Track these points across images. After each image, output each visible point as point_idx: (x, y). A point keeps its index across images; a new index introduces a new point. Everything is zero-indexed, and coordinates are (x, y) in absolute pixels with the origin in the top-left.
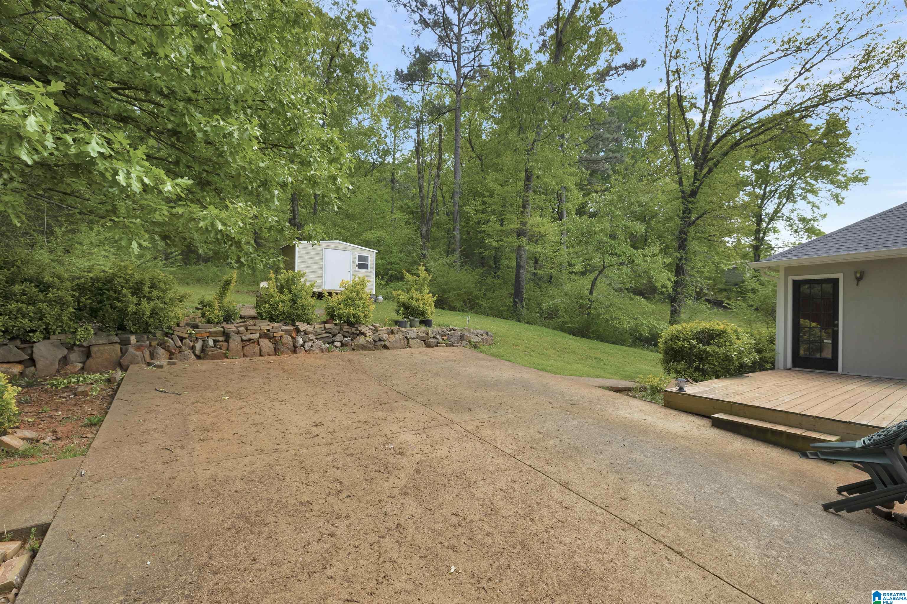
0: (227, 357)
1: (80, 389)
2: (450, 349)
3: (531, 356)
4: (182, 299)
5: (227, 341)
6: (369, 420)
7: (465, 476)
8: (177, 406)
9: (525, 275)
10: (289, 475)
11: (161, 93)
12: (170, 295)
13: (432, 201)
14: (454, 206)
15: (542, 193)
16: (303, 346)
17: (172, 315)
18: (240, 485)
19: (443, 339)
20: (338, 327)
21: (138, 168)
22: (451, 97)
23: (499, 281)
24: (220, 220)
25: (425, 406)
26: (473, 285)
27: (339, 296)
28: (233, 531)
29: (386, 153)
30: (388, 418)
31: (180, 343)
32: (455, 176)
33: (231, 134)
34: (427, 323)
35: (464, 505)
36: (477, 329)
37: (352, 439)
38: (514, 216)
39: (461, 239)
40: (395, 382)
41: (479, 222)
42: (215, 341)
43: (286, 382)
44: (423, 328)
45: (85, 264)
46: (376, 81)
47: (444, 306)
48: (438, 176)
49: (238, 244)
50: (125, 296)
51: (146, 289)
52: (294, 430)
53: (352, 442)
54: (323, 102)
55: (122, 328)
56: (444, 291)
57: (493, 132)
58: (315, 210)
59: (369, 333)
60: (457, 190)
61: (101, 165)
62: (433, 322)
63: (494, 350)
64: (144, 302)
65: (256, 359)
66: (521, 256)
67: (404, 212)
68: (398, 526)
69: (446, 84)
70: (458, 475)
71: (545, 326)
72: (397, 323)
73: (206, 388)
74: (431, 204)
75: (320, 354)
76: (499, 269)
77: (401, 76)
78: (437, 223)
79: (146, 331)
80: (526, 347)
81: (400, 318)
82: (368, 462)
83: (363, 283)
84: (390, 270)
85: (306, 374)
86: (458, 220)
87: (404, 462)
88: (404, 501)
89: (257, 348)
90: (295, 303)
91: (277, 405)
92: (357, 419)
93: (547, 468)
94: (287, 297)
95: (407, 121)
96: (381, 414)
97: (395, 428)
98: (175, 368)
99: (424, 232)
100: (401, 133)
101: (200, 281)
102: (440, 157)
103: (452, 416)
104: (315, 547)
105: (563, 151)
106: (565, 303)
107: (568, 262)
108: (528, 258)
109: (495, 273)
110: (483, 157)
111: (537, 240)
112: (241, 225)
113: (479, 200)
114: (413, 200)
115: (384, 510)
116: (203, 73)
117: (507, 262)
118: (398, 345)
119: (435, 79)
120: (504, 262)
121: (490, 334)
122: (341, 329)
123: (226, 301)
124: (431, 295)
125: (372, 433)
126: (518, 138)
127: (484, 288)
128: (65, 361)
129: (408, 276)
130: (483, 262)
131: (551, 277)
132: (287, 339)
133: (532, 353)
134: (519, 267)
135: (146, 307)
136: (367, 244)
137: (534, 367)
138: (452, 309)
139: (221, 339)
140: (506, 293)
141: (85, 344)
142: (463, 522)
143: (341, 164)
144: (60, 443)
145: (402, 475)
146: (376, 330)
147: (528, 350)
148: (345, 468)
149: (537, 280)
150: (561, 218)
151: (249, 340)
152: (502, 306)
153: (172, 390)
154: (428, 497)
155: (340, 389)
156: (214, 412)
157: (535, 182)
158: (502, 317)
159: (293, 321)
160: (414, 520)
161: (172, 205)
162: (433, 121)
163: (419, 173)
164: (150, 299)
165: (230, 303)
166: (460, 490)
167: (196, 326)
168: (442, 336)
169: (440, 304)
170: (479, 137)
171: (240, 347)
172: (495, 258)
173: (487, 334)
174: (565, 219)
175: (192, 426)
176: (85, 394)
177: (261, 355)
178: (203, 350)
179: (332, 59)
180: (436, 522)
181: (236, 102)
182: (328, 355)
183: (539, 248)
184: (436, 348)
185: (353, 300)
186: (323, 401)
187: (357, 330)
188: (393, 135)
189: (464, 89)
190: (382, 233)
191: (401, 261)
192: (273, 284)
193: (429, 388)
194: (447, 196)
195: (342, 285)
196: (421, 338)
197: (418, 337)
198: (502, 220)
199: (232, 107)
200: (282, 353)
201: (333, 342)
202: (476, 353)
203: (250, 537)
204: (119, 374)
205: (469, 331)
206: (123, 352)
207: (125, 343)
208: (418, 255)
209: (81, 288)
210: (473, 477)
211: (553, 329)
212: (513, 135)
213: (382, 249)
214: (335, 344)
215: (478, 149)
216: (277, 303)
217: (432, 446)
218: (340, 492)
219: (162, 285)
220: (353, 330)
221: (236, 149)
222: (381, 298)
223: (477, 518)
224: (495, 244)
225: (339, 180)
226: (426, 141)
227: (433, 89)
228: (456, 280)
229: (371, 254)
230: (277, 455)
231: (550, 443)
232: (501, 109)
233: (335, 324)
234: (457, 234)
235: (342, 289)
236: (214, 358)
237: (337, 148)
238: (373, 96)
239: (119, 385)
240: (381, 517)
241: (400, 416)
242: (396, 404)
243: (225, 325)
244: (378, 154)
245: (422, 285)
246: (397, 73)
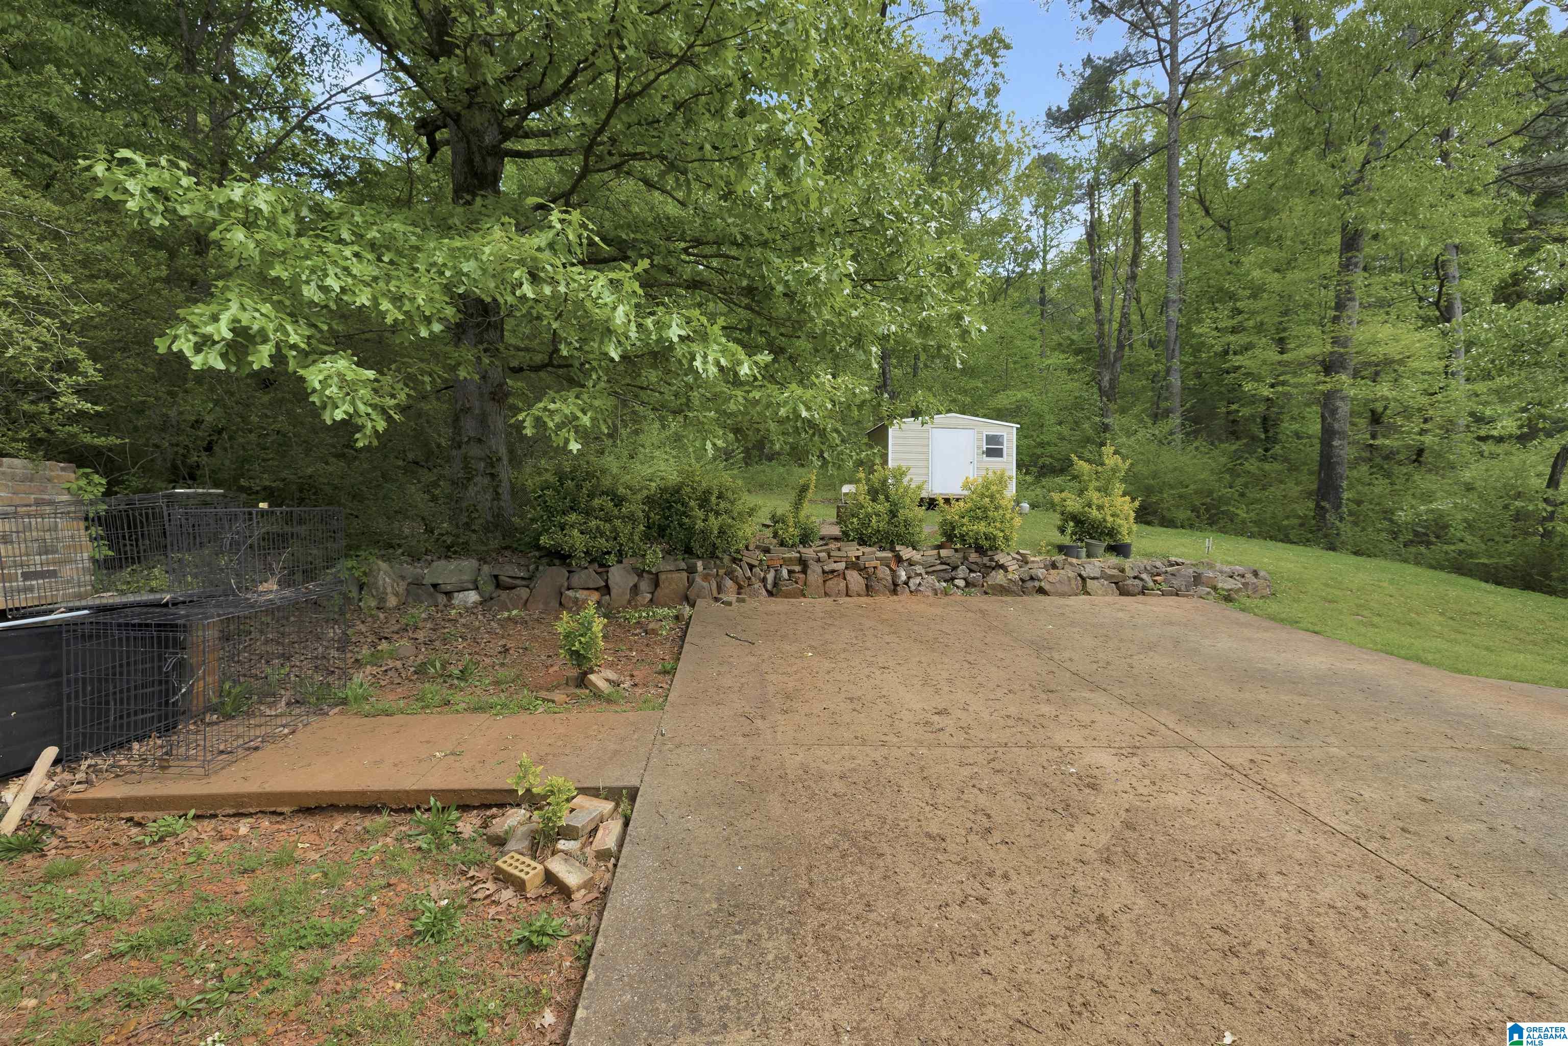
0: (804, 596)
1: (651, 626)
2: (1172, 600)
3: (1373, 625)
4: (752, 512)
5: (804, 572)
6: (1025, 716)
7: (1234, 857)
8: (752, 659)
9: (1345, 451)
10: (906, 784)
11: (734, 243)
12: (739, 507)
13: (1121, 325)
14: (1167, 328)
15: (1391, 269)
16: (906, 583)
17: (740, 534)
18: (838, 786)
19: (1155, 581)
20: (960, 555)
21: (716, 347)
22: (1157, 125)
23: (1277, 466)
24: (804, 403)
25: (1132, 704)
26: (1215, 477)
27: (962, 504)
28: (835, 854)
29: (1031, 255)
30: (1061, 718)
31: (749, 574)
32: (1169, 270)
33: (817, 278)
34: (1120, 550)
35: (1239, 915)
36: (1230, 563)
37: (1000, 745)
38: (1314, 330)
39: (1183, 389)
40: (1067, 655)
41: (1226, 352)
42: (790, 572)
43: (887, 639)
44: (1114, 560)
45: (647, 471)
46: (1011, 139)
47: (1150, 518)
48: (1133, 277)
49: (823, 433)
50: (692, 509)
51: (713, 499)
52: (907, 716)
53: (1000, 750)
54: (940, 198)
55: (688, 551)
56: (1149, 491)
57: (1255, 169)
58: (915, 368)
59: (1013, 566)
60: (1173, 296)
61: (680, 350)
62: (1133, 549)
63: (1273, 607)
64: (712, 517)
65: (843, 600)
66: (1334, 412)
67: (1064, 352)
68: (1101, 918)
69: (1147, 106)
70: (1220, 851)
71: (1406, 561)
72: (1061, 549)
73: (784, 637)
74: (1120, 331)
75: (932, 599)
76: (1275, 441)
77: (1057, 118)
78: (1130, 365)
79: (713, 556)
80: (1359, 606)
81: (1066, 540)
82: (1031, 790)
83: (1002, 481)
84: (1039, 457)
85: (915, 628)
86: (1177, 353)
87: (1099, 802)
88: (1107, 876)
89: (843, 584)
90: (895, 516)
91: (878, 673)
92: (1004, 713)
93: (1457, 885)
94: (882, 507)
95: (1068, 193)
96: (1046, 709)
97: (1076, 737)
98: (745, 607)
99: (1105, 383)
100: (1058, 215)
101: (764, 487)
102: (1138, 241)
103: (1190, 732)
104: (955, 912)
105: (1449, 167)
106: (1466, 508)
107: (1472, 414)
108: (1352, 414)
109: (1266, 450)
110: (1232, 223)
111: (1377, 374)
112: (829, 406)
113: (1224, 311)
114: (1080, 329)
115: (1071, 881)
116: (784, 203)
117: (1296, 426)
118: (1066, 589)
119: (1124, 103)
120: (1288, 427)
121: (1262, 573)
122: (965, 558)
123: (803, 514)
124: (1128, 498)
125: (1033, 739)
126: (1323, 166)
127: (1240, 481)
128: (635, 589)
129: (1082, 466)
130: (1234, 429)
131: (1420, 452)
132: (884, 573)
133: (1376, 620)
134: (1328, 434)
135: (714, 523)
136: (999, 415)
137: (1389, 651)
138: (1168, 523)
139: (797, 568)
140: (1295, 490)
141: (654, 570)
142: (1241, 949)
143: (966, 290)
144: (639, 691)
145: (1098, 827)
146: (1024, 561)
147: (1365, 613)
148: (993, 792)
149: (1378, 460)
150: (1446, 315)
151: (833, 571)
152: (1287, 517)
153: (744, 637)
154: (1157, 880)
155: (971, 658)
156: (796, 673)
157: (1369, 249)
158: (1287, 540)
159: (892, 542)
160: (1132, 916)
161: (747, 388)
162: (1120, 180)
163: (1094, 278)
164: (717, 514)
165: (808, 517)
166: (1227, 882)
167: (767, 551)
168: (1153, 575)
169: (1144, 516)
170: (1219, 183)
171: (821, 581)
172: (1265, 419)
173: (1255, 574)
174: (1459, 318)
175: (771, 689)
176: (654, 632)
177: (847, 595)
178: (775, 584)
179: (940, 128)
180: (1178, 934)
181: (822, 230)
182: (945, 600)
183: (1384, 389)
184: (1140, 598)
185: (985, 510)
186: (945, 675)
187: (992, 560)
188: (1042, 222)
189: (1185, 104)
190: (1026, 394)
191: (1063, 439)
192: (863, 488)
193: (1135, 671)
194: (1149, 312)
195: (966, 486)
196: (1108, 578)
197: (1104, 576)
198: (1281, 341)
199: (818, 239)
200: (877, 592)
201: (953, 579)
202: (1229, 611)
203: (859, 868)
204: (687, 610)
205: (1211, 566)
206: (691, 582)
207: (691, 570)
208: (1094, 426)
209: (649, 501)
210: (1256, 863)
211: (1432, 567)
212: (1308, 162)
213: (1026, 420)
214: (957, 582)
215: (1219, 210)
216: (869, 516)
217: (1154, 783)
218: (989, 831)
219: (730, 494)
220: (986, 560)
221: (823, 296)
222: (1026, 506)
223: (1275, 951)
224: (1266, 392)
225: (967, 319)
226: (1106, 219)
227: (1120, 124)
228: (1175, 469)
229: (1008, 432)
230: (884, 751)
231: (1461, 829)
232: (1277, 117)
233: (956, 550)
234: (1175, 381)
235: (966, 493)
236: (788, 595)
237: (961, 266)
238: (1007, 164)
239: (688, 625)
240: (1068, 893)
241: (1085, 718)
242: (1073, 694)
243: (801, 548)
244: (1015, 261)
245: (1109, 481)
246: (1049, 114)
